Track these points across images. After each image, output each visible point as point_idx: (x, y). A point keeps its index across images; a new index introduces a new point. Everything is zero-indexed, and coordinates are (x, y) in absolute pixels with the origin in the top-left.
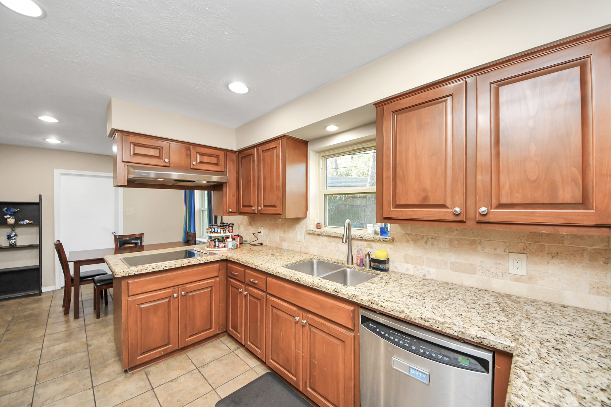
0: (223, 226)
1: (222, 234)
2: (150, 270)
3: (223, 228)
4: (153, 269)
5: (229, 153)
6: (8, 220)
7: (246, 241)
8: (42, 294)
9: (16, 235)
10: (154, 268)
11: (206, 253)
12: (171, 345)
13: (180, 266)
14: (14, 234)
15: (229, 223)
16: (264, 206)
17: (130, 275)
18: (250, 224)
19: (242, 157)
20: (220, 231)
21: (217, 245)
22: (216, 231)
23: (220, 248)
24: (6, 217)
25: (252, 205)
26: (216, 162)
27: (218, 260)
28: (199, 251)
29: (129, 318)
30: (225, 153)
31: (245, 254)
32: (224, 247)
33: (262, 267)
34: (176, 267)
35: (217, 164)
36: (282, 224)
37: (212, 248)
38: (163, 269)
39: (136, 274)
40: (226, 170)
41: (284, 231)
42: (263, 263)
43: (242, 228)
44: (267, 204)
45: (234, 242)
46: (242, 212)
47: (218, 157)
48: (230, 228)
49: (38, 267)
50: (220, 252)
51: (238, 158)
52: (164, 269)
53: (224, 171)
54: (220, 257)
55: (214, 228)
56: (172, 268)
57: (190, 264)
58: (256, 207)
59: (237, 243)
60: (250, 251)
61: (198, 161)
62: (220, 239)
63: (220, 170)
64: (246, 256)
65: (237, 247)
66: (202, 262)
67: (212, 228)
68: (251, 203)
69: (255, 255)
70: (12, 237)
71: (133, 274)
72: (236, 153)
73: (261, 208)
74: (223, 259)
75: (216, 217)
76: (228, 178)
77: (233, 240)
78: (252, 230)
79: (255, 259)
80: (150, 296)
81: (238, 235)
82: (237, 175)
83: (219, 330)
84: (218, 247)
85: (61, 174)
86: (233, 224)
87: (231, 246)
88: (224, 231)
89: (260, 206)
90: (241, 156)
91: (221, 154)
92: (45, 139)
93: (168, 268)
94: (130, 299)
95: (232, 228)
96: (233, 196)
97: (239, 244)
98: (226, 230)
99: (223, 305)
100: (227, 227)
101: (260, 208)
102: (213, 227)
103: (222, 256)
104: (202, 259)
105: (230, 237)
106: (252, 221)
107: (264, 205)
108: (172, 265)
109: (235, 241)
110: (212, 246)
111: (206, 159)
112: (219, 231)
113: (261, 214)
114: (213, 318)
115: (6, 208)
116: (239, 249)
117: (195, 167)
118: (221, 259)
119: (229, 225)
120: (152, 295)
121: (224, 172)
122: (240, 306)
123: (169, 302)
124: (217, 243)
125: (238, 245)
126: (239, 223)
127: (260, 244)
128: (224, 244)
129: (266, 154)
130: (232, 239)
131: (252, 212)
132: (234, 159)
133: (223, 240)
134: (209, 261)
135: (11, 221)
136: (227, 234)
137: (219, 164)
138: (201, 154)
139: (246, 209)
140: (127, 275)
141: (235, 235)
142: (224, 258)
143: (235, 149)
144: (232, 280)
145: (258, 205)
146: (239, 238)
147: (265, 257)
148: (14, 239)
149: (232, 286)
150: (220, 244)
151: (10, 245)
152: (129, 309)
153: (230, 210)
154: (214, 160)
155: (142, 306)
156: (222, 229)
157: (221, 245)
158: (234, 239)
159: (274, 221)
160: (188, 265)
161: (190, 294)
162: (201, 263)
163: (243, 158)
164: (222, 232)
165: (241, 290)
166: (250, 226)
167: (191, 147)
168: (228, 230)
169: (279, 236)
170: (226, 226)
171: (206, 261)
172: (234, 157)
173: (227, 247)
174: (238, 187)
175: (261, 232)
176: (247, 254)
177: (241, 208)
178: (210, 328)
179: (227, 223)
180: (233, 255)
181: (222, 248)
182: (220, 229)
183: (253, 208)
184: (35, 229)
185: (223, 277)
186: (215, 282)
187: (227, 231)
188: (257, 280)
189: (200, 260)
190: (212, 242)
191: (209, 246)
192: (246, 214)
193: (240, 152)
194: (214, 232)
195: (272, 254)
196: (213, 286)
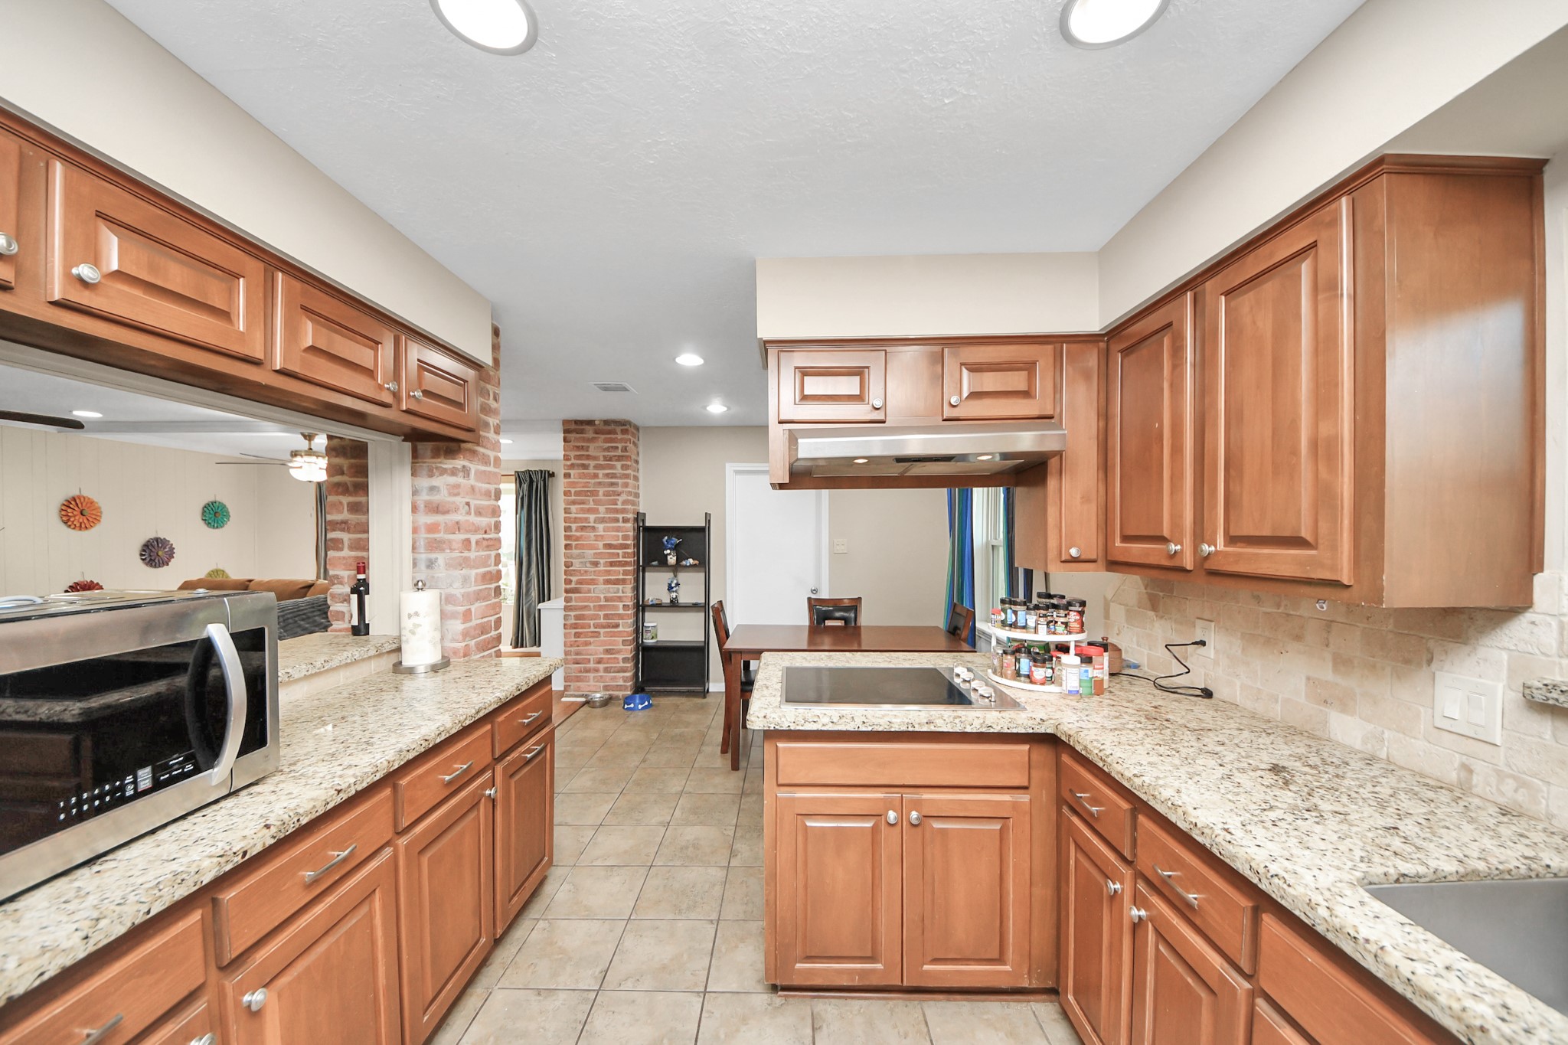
0: (1047, 608)
1: (1043, 636)
2: (823, 725)
3: (1045, 616)
4: (832, 722)
5: (1074, 346)
6: (669, 557)
7: (1137, 667)
8: (707, 695)
9: (677, 584)
10: (835, 721)
11: (987, 695)
12: (879, 966)
13: (904, 728)
14: (675, 582)
15: (1068, 598)
16: (1232, 540)
17: (778, 730)
18: (1154, 604)
19: (1122, 351)
20: (1037, 624)
21: (1024, 670)
22: (1021, 623)
23: (1035, 683)
24: (665, 552)
25: (1166, 533)
26: (1023, 387)
27: (1023, 731)
28: (968, 679)
29: (778, 845)
30: (1059, 349)
31: (1133, 736)
32: (1050, 680)
33: (1230, 847)
34: (893, 730)
35: (1027, 394)
36: (1329, 625)
37: (1006, 678)
38: (856, 729)
39: (792, 728)
40: (1058, 410)
41: (1341, 663)
42: (1234, 824)
43: (1118, 612)
44: (1247, 527)
45: (1087, 671)
46: (1121, 559)
47: (1029, 367)
48: (1073, 617)
49: (703, 644)
50: (1034, 696)
51: (1106, 358)
52: (860, 729)
53: (1049, 412)
54: (1032, 722)
55: (1015, 613)
56: (880, 729)
57: (932, 728)
58: (1188, 541)
59: (1101, 676)
60: (1154, 718)
61: (965, 394)
62: (1037, 651)
63: (1036, 413)
64: (1141, 750)
65: (1098, 688)
66: (968, 729)
67: (1009, 611)
68: (1162, 531)
69: (1184, 751)
70: (673, 588)
71: (784, 728)
72: (1098, 342)
73: (1212, 548)
74: (1042, 731)
75: (1029, 574)
76: (1064, 434)
77: (1082, 662)
78: (1162, 630)
79: (1184, 777)
80: (827, 799)
81: (1105, 646)
82: (1102, 424)
83: (1030, 979)
84: (1029, 677)
85: (737, 472)
86: (1083, 604)
87: (1077, 684)
88: (1048, 623)
89: (1207, 537)
90: (1116, 347)
91: (1043, 356)
92: (705, 407)
93: (870, 729)
94: (783, 793)
95: (1078, 617)
96: (1085, 499)
97: (1106, 678)
98: (1056, 622)
99: (1043, 892)
100: (1062, 613)
101: (1206, 548)
102: (1012, 606)
103: (1038, 720)
104: (970, 719)
105: (1072, 650)
106: (1161, 594)
107: (1232, 533)
108: (882, 721)
109: (1090, 669)
110: (1009, 672)
111: (990, 382)
112: (1031, 623)
113: (1214, 573)
114: (1008, 928)
115: (666, 538)
116: (1106, 699)
117: (955, 413)
118: (1036, 731)
119: (1070, 604)
120: (832, 799)
121: (1051, 417)
122: (1111, 944)
123: (875, 829)
124: (1025, 664)
125: (1102, 680)
126: (1109, 597)
127: (1199, 692)
128: (1050, 671)
129: (1246, 301)
130: (1079, 659)
131: (1165, 562)
132: (1090, 364)
133: (1045, 654)
134: (992, 730)
135: (672, 560)
136: (1062, 638)
137: (1033, 394)
138: (975, 368)
139: (1137, 551)
140: (772, 728)
141: (1090, 644)
142: (1049, 731)
143: (1094, 324)
144: (1075, 820)
145: (1200, 534)
146: (1106, 654)
147: (1238, 777)
148: (676, 591)
149: (1077, 845)
150: (1033, 669)
151: (671, 601)
152: (778, 821)
153: (1074, 552)
154: (1016, 381)
155: (810, 824)
156: (1041, 619)
157: (1039, 673)
158: (1087, 660)
159: (1278, 606)
160: (925, 729)
161: (937, 825)
162: (966, 730)
163: (1126, 352)
164: (1043, 628)
165: (1118, 886)
166: (1153, 613)
167: (946, 350)
168: (1066, 624)
169: (1308, 679)
170: (1055, 607)
171: (984, 730)
172: (1092, 359)
173: (1061, 685)
174: (1105, 466)
175: (1203, 643)
176: (1141, 733)
177: (1118, 543)
178: (1000, 960)
179: (1063, 597)
180: (1082, 724)
181: (1043, 684)
182: (1035, 617)
183: (1173, 547)
184: (700, 576)
185: (1044, 795)
186: (1015, 805)
187: (1060, 628)
188: (1198, 892)
189: (963, 719)
190: (1009, 657)
191: (999, 670)
192: (1135, 569)
193: (1115, 332)
194: (1014, 626)
195: (1276, 769)
196: (1009, 818)
